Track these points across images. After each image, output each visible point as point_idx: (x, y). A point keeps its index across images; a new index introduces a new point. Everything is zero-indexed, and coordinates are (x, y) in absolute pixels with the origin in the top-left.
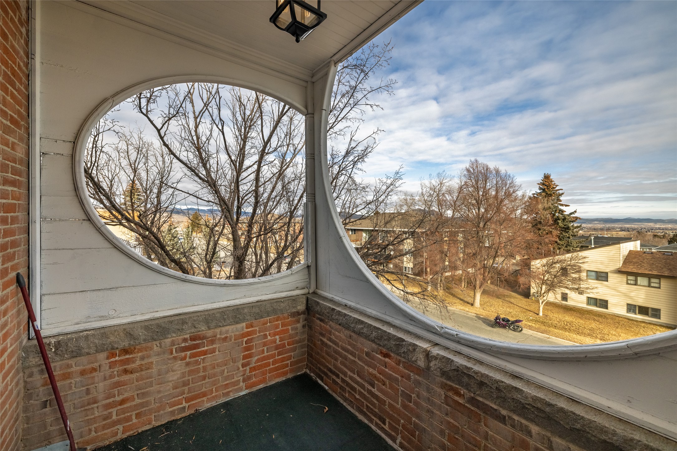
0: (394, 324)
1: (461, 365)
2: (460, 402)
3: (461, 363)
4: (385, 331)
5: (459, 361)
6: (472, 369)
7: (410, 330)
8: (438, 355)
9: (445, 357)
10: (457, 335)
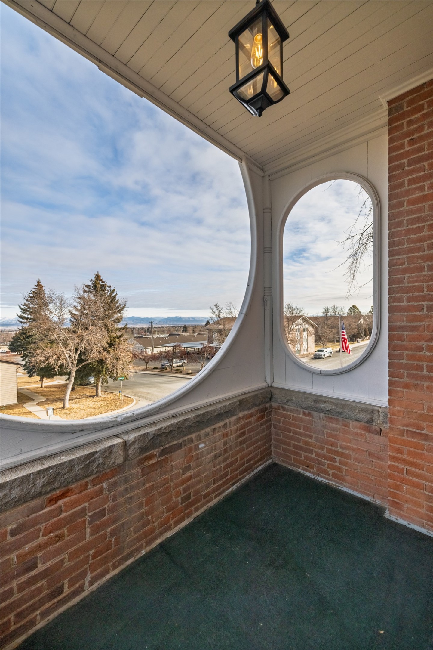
0: (48, 454)
1: (155, 431)
2: (154, 462)
3: (154, 429)
4: (61, 464)
5: (152, 430)
6: (162, 428)
7: (79, 444)
8: (135, 438)
9: (141, 435)
10: (133, 414)
